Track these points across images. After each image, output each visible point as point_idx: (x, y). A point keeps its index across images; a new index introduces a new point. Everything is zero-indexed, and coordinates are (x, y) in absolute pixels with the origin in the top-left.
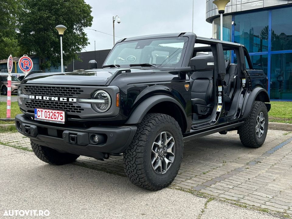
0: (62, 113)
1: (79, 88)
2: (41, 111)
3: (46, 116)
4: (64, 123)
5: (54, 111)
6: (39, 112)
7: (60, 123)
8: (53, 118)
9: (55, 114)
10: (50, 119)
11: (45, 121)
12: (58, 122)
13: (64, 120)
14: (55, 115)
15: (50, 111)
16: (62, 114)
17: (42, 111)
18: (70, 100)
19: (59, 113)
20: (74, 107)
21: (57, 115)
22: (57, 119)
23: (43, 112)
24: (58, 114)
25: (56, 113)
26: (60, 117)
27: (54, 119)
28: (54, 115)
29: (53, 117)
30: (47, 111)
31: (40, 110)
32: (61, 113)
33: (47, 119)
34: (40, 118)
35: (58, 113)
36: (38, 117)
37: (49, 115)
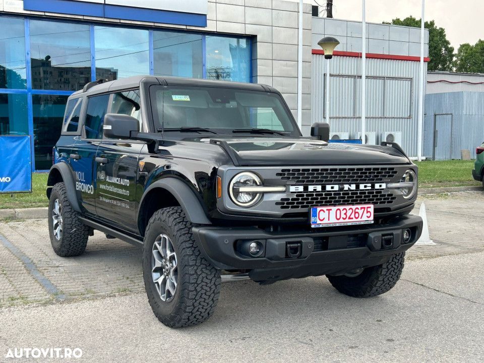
0: (370, 207)
1: (392, 169)
2: (327, 210)
3: (338, 217)
4: (373, 222)
5: (354, 207)
6: (322, 212)
7: (367, 223)
8: (352, 218)
9: (357, 210)
10: (347, 220)
11: (337, 225)
12: (362, 223)
13: (372, 218)
14: (357, 212)
15: (348, 207)
16: (369, 210)
17: (329, 210)
18: (377, 186)
19: (364, 208)
20: (385, 195)
21: (360, 212)
22: (361, 218)
23: (333, 213)
24: (363, 210)
25: (360, 208)
26: (365, 214)
27: (354, 220)
28: (355, 213)
29: (353, 216)
30: (341, 208)
31: (325, 208)
32: (368, 208)
33: (341, 220)
34: (326, 221)
35: (361, 208)
36: (319, 222)
37: (345, 214)
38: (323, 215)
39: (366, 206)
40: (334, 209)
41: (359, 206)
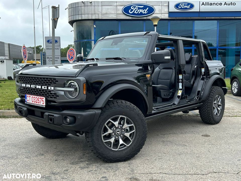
0: (43, 98)
1: (55, 79)
3: (33, 101)
4: (44, 107)
5: (38, 97)
7: (42, 106)
8: (37, 103)
9: (39, 99)
10: (35, 103)
11: (32, 104)
12: (40, 106)
13: (44, 104)
15: (36, 97)
16: (43, 100)
17: (30, 96)
18: (49, 88)
20: (52, 94)
21: (40, 100)
22: (40, 103)
23: (31, 98)
24: (41, 99)
26: (42, 102)
27: (38, 103)
29: (37, 101)
30: (34, 96)
31: (29, 96)
33: (33, 103)
34: (29, 102)
35: (40, 98)
36: (27, 102)
37: (35, 100)
38: (28, 98)
39: (42, 97)
40: (31, 96)
41: (39, 97)
